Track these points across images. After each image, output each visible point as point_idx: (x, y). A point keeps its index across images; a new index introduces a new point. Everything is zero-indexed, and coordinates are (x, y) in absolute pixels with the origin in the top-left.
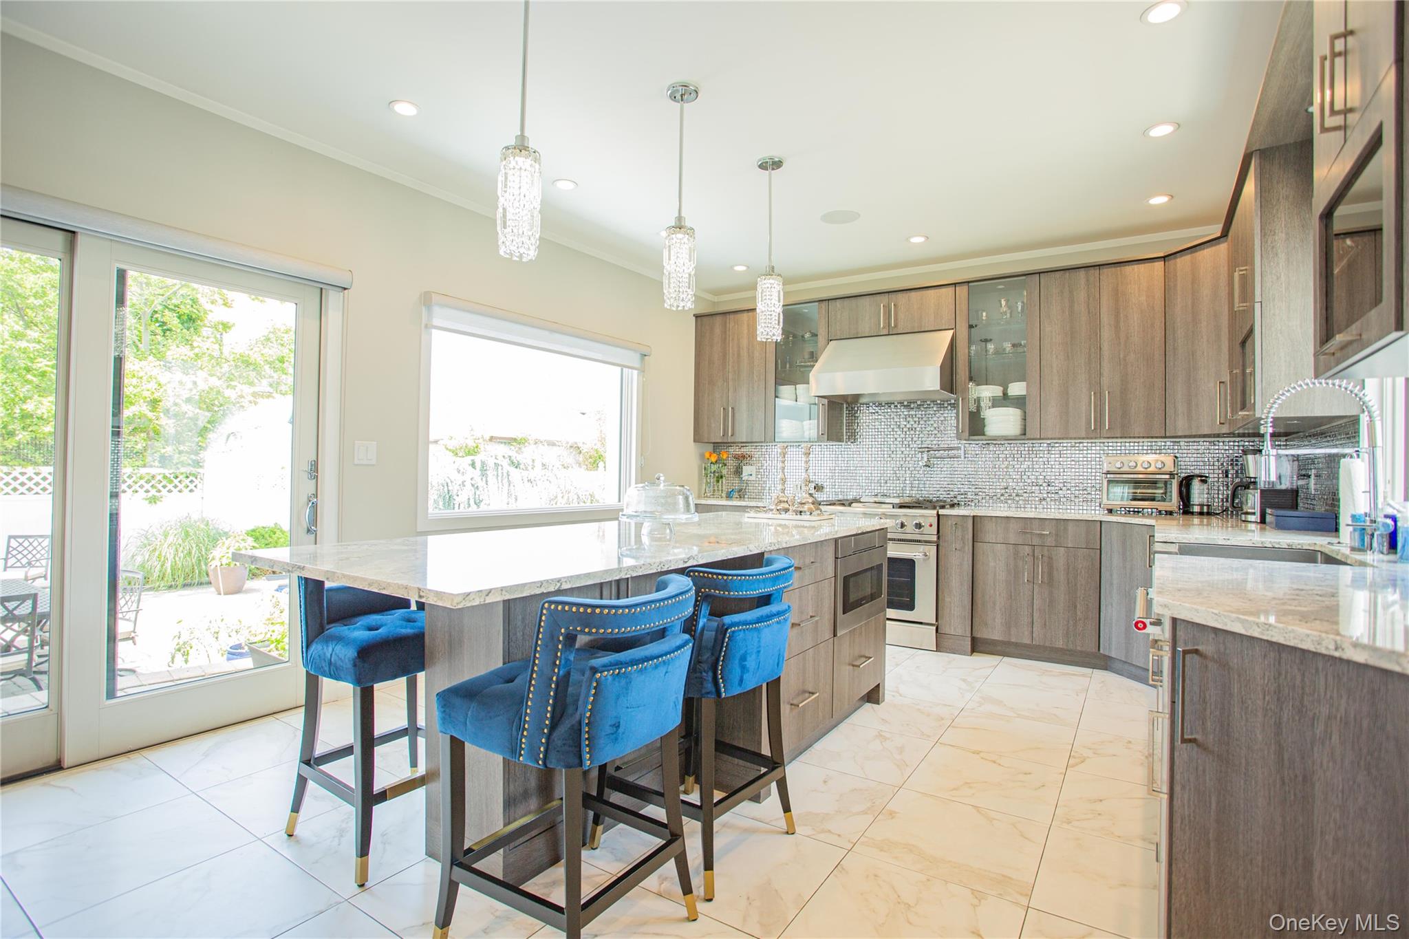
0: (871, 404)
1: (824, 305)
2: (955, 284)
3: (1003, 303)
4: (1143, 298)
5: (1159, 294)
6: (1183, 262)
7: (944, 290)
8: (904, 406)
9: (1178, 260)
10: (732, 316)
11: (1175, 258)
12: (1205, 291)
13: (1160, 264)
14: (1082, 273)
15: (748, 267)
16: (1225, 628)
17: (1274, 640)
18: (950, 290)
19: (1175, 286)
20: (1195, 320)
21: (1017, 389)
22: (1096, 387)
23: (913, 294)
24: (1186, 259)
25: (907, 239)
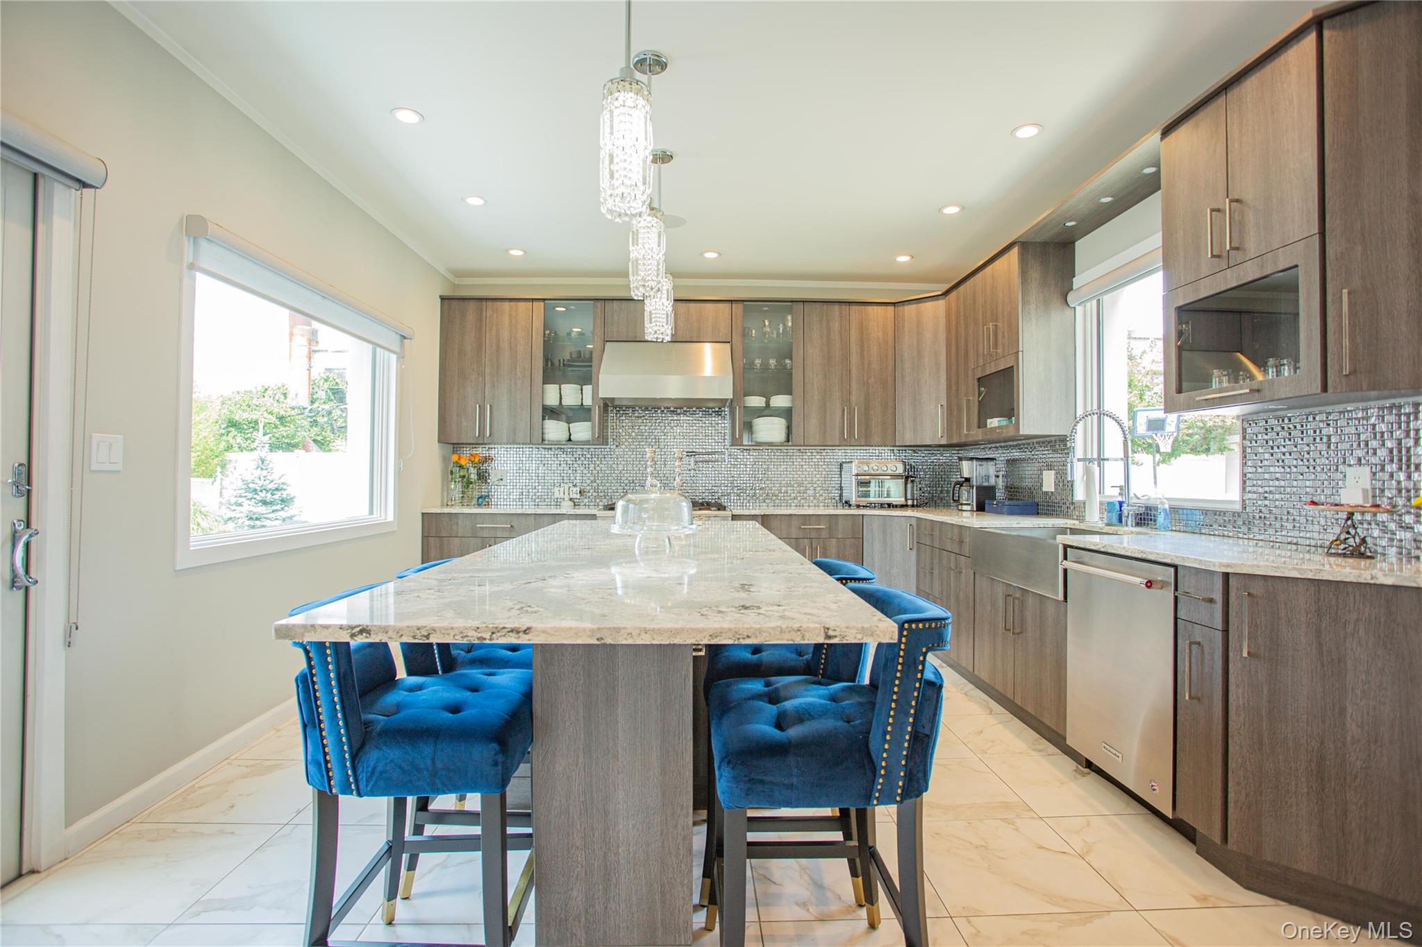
0: (637, 408)
1: (599, 304)
2: (731, 301)
3: (767, 323)
4: (880, 334)
5: (891, 333)
6: (909, 310)
7: (721, 305)
8: (671, 411)
9: (906, 307)
10: (489, 304)
11: (904, 305)
12: (928, 335)
13: (891, 308)
14: (836, 307)
15: (526, 252)
16: (1283, 575)
17: (1324, 578)
18: (728, 306)
19: (903, 327)
20: (920, 356)
21: (780, 401)
22: (846, 401)
23: (692, 305)
24: (913, 307)
25: (702, 254)
